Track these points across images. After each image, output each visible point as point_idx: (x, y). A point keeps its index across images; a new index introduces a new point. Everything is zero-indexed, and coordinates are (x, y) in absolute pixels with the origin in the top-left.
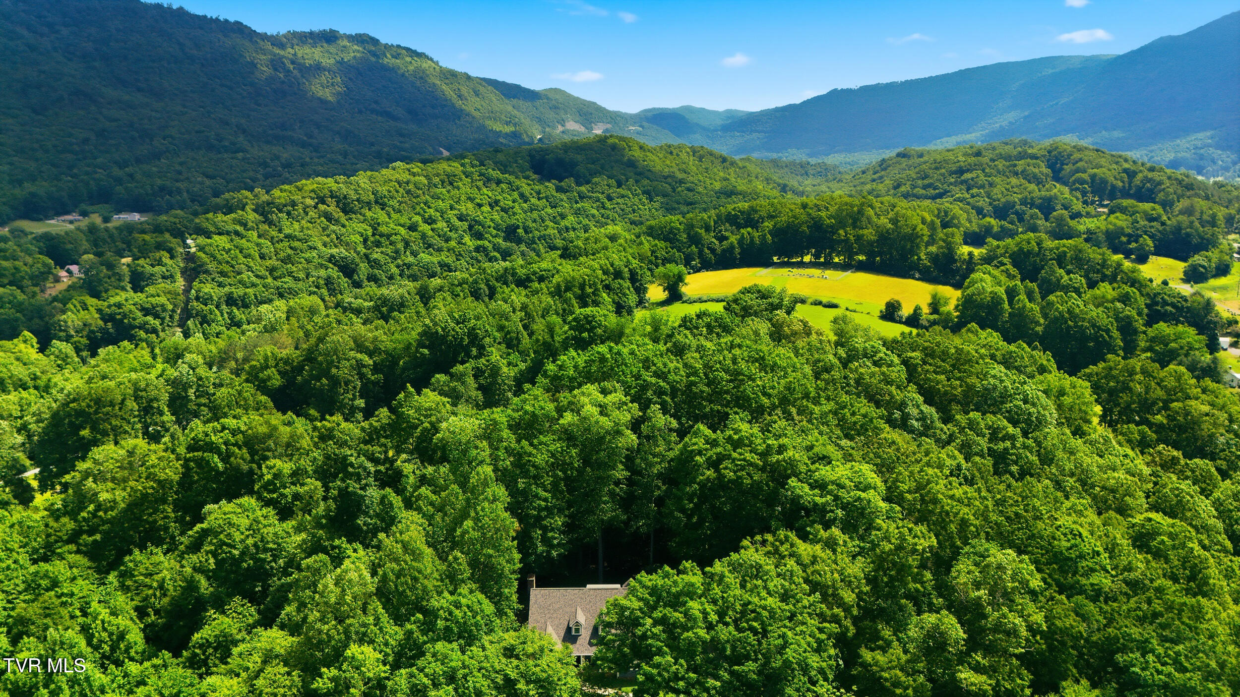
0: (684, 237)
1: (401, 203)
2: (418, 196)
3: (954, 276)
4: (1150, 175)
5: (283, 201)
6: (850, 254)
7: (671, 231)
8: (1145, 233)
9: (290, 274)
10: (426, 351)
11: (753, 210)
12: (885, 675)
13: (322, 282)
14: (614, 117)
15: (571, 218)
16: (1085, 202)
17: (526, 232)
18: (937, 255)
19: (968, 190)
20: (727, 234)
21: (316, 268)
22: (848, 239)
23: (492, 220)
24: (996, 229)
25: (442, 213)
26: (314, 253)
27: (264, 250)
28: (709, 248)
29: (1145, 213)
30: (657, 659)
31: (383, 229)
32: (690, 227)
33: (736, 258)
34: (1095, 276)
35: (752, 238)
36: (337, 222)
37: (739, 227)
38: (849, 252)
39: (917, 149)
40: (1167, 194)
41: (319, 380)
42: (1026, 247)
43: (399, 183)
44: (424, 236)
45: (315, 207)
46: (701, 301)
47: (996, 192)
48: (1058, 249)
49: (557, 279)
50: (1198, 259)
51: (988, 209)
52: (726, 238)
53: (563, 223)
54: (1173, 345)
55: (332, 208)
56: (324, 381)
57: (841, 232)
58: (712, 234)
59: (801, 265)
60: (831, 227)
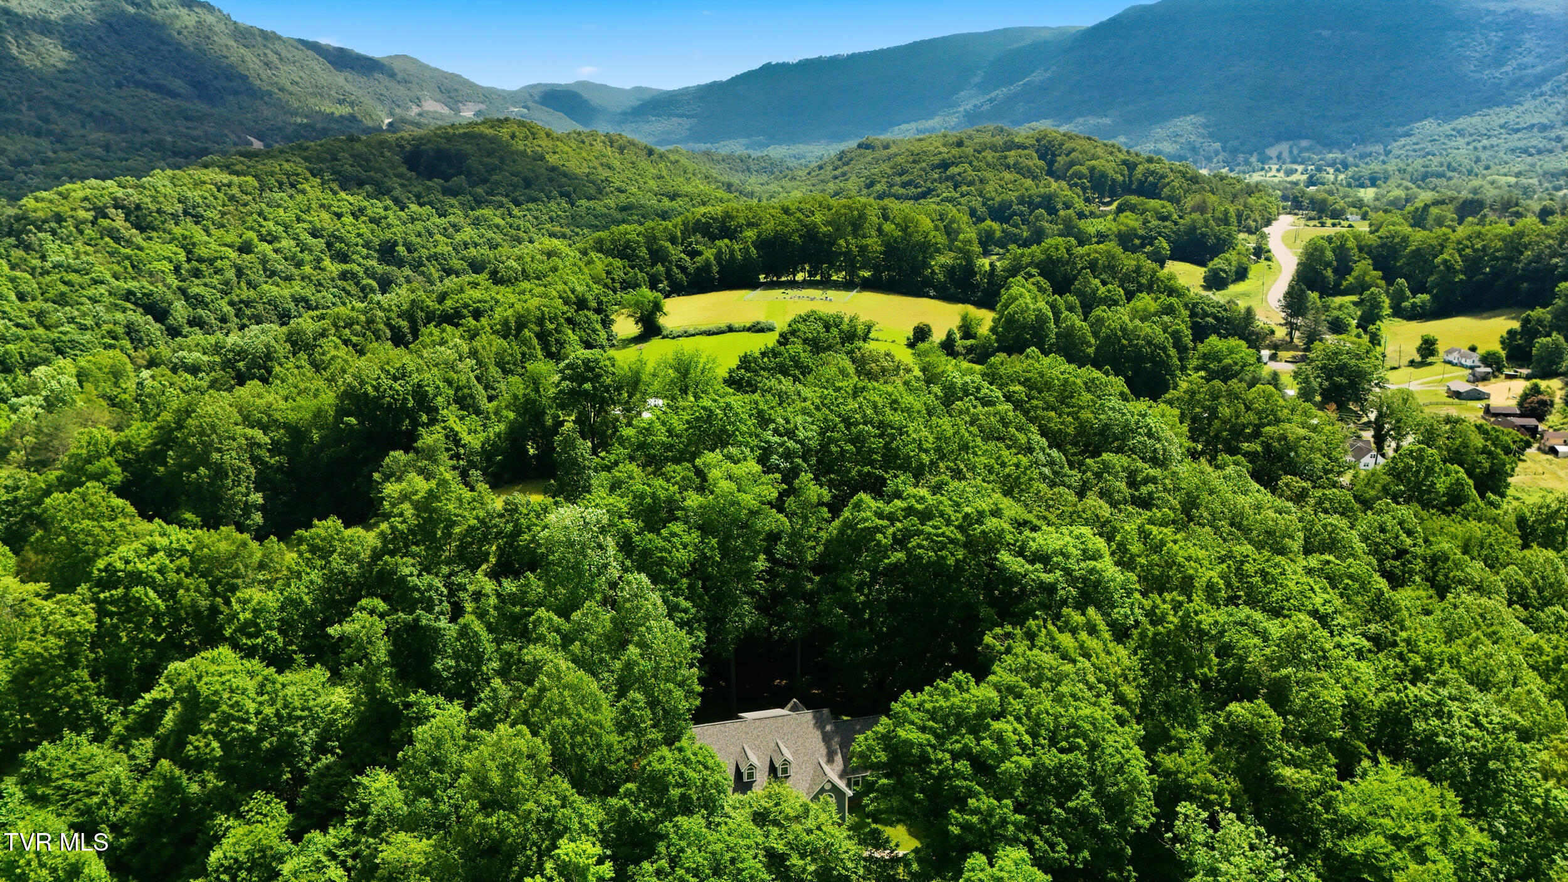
0: (643, 252)
1: (223, 214)
2: (246, 205)
3: (973, 292)
4: (1152, 167)
5: (40, 214)
6: (852, 268)
7: (627, 244)
8: (1159, 234)
9: (71, 320)
10: (353, 420)
11: (728, 216)
12: (1193, 781)
13: (120, 330)
14: (487, 95)
15: (468, 229)
16: (1087, 200)
17: (409, 251)
18: (953, 267)
19: (955, 187)
20: (699, 248)
21: (108, 310)
22: (850, 251)
23: (359, 235)
24: (998, 234)
25: (286, 228)
26: (102, 289)
27: (24, 288)
28: (678, 267)
29: (1157, 212)
30: (972, 802)
31: (202, 252)
32: (651, 240)
33: (714, 279)
34: (1132, 287)
35: (732, 252)
36: (129, 243)
37: (713, 238)
38: (851, 266)
39: (882, 137)
40: (1173, 189)
41: (194, 470)
42: (1055, 255)
43: (216, 185)
44: (264, 261)
45: (93, 223)
46: (687, 334)
47: (990, 189)
48: (1088, 255)
49: (498, 314)
50: (1217, 263)
51: (981, 211)
52: (700, 253)
53: (458, 237)
54: (1228, 361)
55: (119, 222)
56: (202, 470)
57: (842, 242)
58: (680, 248)
59: (793, 285)
60: (829, 236)
